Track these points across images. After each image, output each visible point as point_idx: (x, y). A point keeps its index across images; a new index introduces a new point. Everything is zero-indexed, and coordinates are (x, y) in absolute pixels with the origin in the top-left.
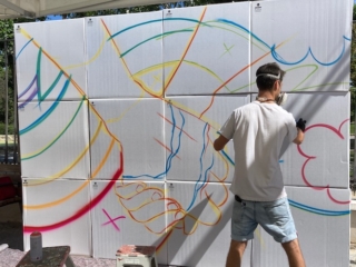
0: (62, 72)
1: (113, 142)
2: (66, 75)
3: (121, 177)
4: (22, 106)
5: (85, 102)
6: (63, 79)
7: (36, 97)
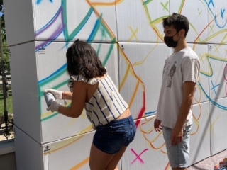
0: (92, 10)
1: (138, 84)
2: (96, 13)
3: (144, 115)
4: (42, 47)
5: (115, 45)
6: (93, 18)
7: (62, 36)
